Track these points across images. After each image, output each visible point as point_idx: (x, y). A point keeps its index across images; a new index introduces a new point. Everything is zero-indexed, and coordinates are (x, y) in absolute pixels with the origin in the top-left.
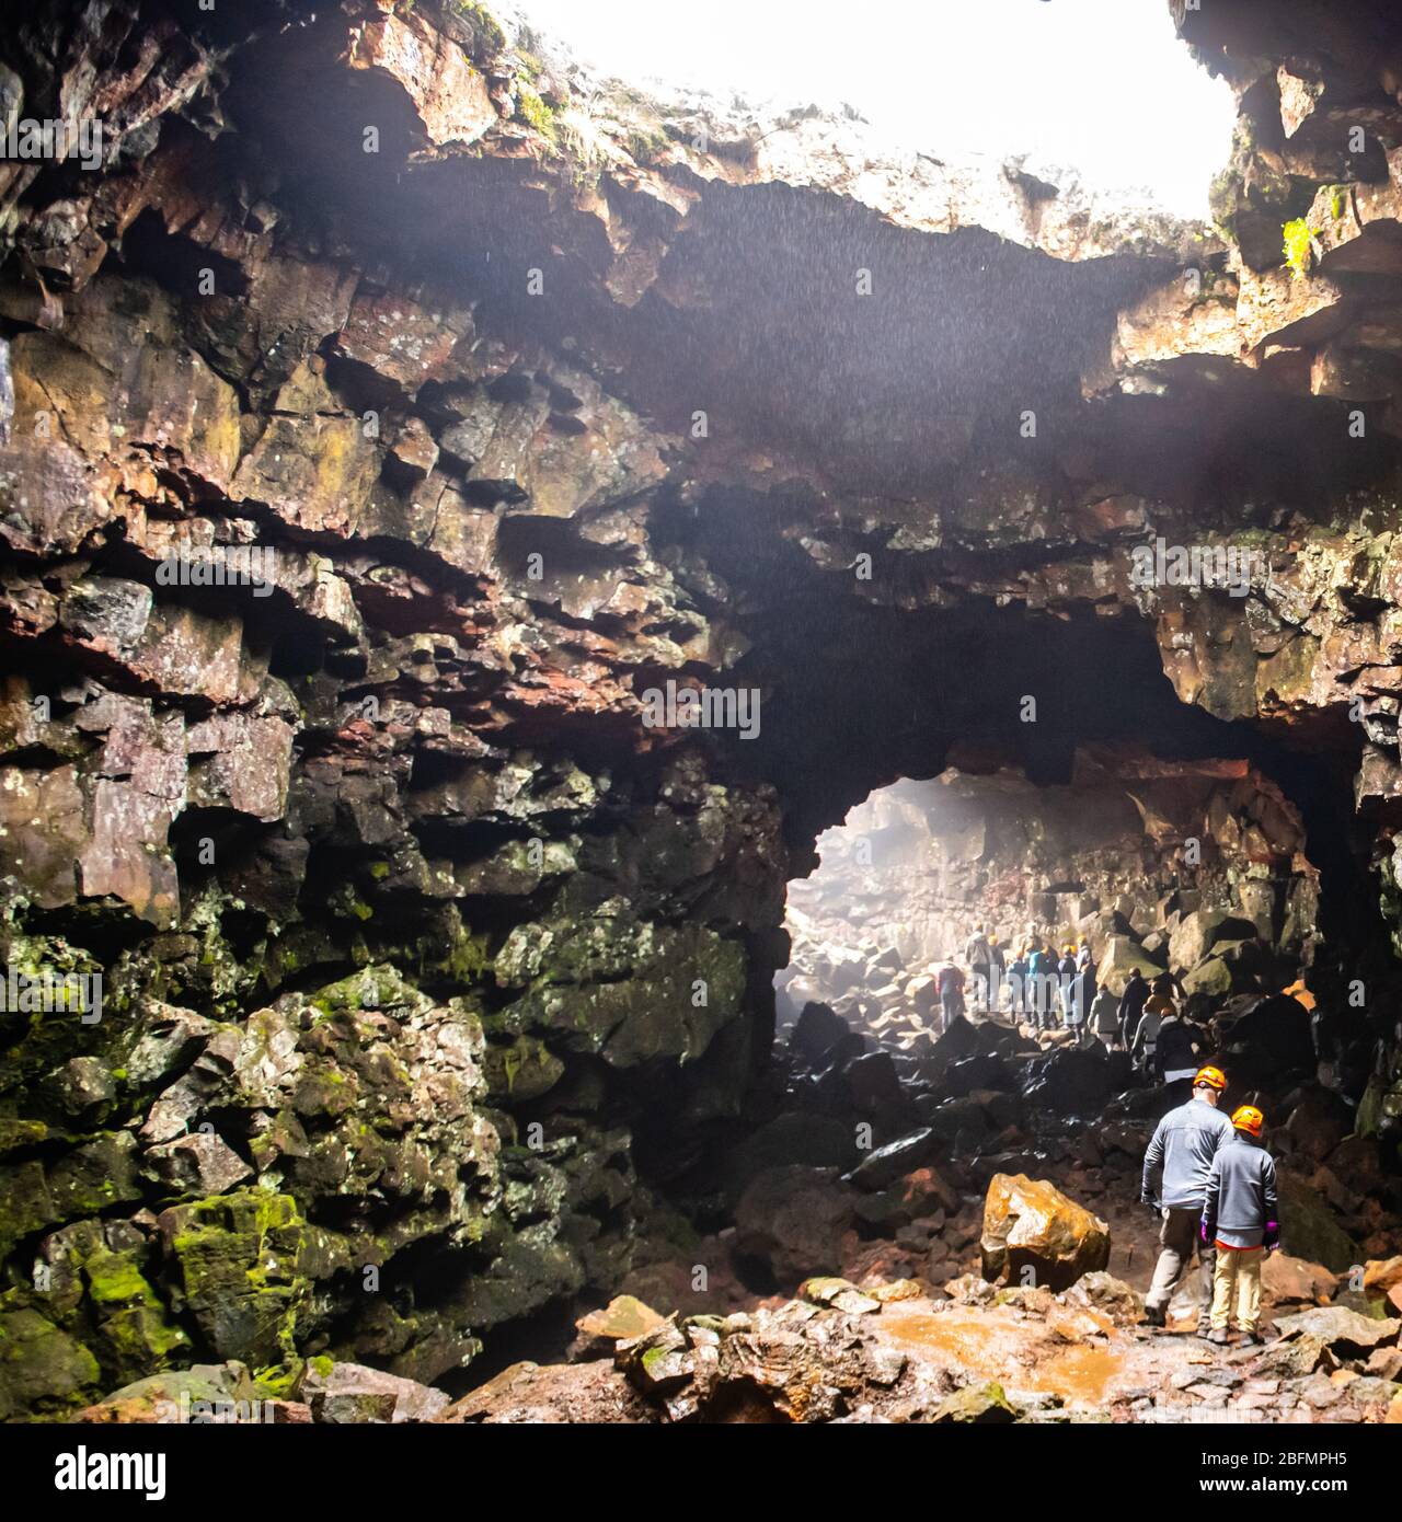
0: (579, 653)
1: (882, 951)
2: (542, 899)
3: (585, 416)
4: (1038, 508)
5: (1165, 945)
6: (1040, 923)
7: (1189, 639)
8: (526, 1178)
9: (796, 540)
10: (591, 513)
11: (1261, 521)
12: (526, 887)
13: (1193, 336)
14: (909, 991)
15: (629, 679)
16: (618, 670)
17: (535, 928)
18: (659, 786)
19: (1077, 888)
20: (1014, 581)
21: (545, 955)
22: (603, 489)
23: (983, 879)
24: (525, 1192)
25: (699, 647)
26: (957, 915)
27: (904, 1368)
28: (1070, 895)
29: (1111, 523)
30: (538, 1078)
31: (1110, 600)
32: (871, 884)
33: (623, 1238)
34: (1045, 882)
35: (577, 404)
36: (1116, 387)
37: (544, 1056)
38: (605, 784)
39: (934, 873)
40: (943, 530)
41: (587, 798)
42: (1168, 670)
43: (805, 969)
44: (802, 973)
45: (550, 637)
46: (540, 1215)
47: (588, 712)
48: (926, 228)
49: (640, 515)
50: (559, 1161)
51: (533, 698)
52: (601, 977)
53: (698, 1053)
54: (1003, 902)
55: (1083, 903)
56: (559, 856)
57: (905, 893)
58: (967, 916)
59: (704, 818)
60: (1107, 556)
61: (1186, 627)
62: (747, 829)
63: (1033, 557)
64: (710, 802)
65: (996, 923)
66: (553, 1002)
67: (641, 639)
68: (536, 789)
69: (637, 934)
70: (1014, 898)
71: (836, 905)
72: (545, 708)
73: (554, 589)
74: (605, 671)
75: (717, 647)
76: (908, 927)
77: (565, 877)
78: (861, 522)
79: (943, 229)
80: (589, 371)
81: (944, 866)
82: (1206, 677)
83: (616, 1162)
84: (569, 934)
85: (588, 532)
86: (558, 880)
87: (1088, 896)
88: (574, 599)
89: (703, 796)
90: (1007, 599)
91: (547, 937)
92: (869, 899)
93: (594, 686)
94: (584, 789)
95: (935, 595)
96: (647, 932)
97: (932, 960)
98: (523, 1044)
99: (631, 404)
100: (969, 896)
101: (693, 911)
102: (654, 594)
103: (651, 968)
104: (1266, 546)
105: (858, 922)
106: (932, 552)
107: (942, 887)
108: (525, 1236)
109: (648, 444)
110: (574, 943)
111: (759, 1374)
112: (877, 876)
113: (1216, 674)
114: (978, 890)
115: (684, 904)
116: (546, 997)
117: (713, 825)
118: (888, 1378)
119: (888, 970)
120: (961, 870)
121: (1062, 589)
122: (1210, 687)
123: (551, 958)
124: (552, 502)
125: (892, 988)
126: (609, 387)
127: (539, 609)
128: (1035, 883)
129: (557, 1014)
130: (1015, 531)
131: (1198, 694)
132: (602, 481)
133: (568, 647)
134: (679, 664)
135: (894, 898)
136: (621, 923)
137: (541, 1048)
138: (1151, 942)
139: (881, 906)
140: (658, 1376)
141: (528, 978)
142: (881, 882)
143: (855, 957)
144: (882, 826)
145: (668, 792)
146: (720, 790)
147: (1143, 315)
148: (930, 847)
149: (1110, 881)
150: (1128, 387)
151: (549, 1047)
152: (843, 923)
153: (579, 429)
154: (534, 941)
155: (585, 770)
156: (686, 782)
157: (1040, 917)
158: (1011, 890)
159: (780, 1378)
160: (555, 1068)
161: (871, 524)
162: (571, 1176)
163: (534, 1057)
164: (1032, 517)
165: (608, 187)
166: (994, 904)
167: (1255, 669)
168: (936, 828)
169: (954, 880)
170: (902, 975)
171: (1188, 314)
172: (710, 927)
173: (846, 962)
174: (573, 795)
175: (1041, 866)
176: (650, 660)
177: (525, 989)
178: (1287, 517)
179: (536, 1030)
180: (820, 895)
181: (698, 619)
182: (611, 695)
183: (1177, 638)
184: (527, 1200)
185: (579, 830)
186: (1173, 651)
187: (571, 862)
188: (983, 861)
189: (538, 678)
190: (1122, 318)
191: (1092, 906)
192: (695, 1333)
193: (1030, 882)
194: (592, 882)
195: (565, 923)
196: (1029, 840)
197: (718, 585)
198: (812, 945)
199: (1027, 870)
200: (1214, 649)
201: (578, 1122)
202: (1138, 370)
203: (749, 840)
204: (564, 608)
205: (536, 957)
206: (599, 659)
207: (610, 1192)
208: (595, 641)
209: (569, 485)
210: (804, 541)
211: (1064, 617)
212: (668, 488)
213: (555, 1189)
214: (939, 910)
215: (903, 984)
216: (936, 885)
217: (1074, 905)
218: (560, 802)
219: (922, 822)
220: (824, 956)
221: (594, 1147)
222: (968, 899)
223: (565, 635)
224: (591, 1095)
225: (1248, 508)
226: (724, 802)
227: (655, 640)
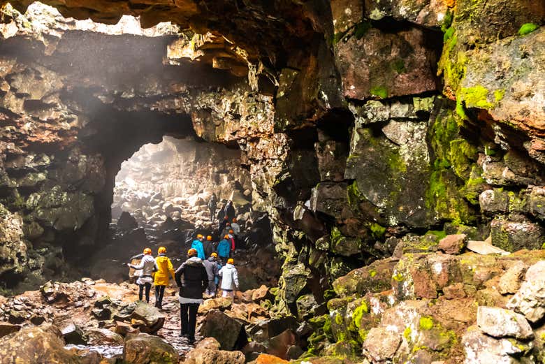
0: (44, 129)
1: (156, 193)
2: (37, 187)
3: (42, 76)
4: (158, 86)
5: (251, 194)
6: (214, 184)
7: (199, 120)
8: (33, 258)
9: (97, 97)
10: (45, 97)
11: (214, 90)
12: (33, 184)
13: (184, 53)
14: (164, 208)
15: (56, 134)
16: (54, 132)
17: (36, 194)
18: (68, 156)
19: (226, 172)
20: (155, 103)
21: (38, 201)
22: (48, 92)
23: (195, 168)
24: (33, 261)
25: (75, 123)
26: (187, 181)
27: (94, 294)
28: (224, 175)
29: (177, 90)
30: (37, 233)
31: (179, 109)
32: (158, 170)
33: (60, 276)
34: (216, 170)
35: (40, 73)
36: (169, 63)
37: (39, 227)
38: (53, 157)
39: (179, 166)
40: (135, 92)
41: (48, 162)
42: (195, 128)
43: (129, 200)
44: (128, 201)
45: (37, 125)
46: (37, 268)
47: (47, 142)
48: (116, 34)
49: (58, 95)
50: (43, 254)
51: (33, 140)
52: (53, 207)
53: (80, 227)
54: (202, 176)
55: (228, 177)
56: (41, 176)
57: (170, 173)
58: (190, 181)
59: (80, 164)
60: (178, 98)
61: (198, 117)
62: (93, 166)
63: (159, 98)
64: (81, 160)
65: (200, 183)
66: (41, 213)
67: (59, 124)
68: (35, 160)
69: (62, 195)
70: (205, 175)
71: (147, 176)
72: (36, 142)
73: (37, 114)
74: (50, 132)
75: (80, 122)
76: (171, 184)
77: (43, 181)
78: (114, 92)
79: (121, 34)
80: (42, 65)
81: (182, 164)
82: (203, 131)
83: (58, 255)
84: (45, 195)
85: (44, 101)
86: (42, 182)
87: (230, 175)
88: (42, 116)
89: (79, 158)
90: (153, 109)
91: (39, 196)
92: (158, 175)
93: (48, 136)
94: (47, 160)
95: (135, 108)
96: (65, 195)
97: (178, 196)
98: (33, 223)
99: (53, 70)
100: (190, 174)
101: (78, 189)
102: (62, 113)
103: (65, 204)
104: (214, 97)
105: (154, 182)
106: (131, 98)
107: (182, 170)
108: (33, 273)
109: (59, 79)
110: (46, 198)
111: (65, 292)
112: (160, 167)
113: (206, 130)
114: (194, 172)
115: (76, 187)
116: (39, 211)
117: (82, 166)
118: (91, 295)
119: (157, 200)
120: (188, 165)
121: (166, 106)
122: (204, 133)
123: (40, 202)
124: (36, 96)
125: (157, 206)
126: (49, 68)
127: (34, 118)
128: (212, 170)
129: (41, 216)
130: (153, 92)
131: (202, 135)
132: (47, 90)
133: (41, 128)
134: (69, 129)
135: (166, 174)
136: (58, 193)
137: (38, 225)
138: (247, 192)
139: (162, 177)
140: (46, 292)
141: (34, 207)
142: (161, 169)
143: (146, 196)
144: (161, 150)
145: (70, 158)
146: (84, 156)
147: (172, 47)
148: (177, 157)
149: (238, 170)
150: (171, 63)
151: (40, 225)
152: (149, 182)
153: (41, 79)
154: (36, 197)
155: (47, 155)
156: (75, 155)
157: (214, 182)
158: (204, 172)
159: (69, 293)
160: (42, 230)
161: (116, 92)
162: (46, 258)
163: (36, 227)
164: (157, 88)
165: (43, 34)
166: (199, 177)
167: (215, 129)
168: (180, 150)
169: (186, 168)
170: (162, 202)
171: (183, 47)
172: (83, 193)
173: (143, 198)
174: (44, 162)
175: (214, 164)
176: (62, 128)
177: (34, 209)
178: (221, 90)
179: (37, 220)
180: (142, 173)
181: (73, 116)
182: (52, 138)
183: (197, 120)
184: (34, 264)
185: (46, 169)
186: (196, 123)
187: (45, 177)
188: (195, 162)
189: (34, 135)
190: (168, 47)
191: (231, 178)
192: (55, 285)
193: (211, 169)
194: (51, 182)
195: (44, 192)
196: (210, 155)
197: (79, 107)
198: (133, 192)
199: (210, 165)
200: (205, 123)
201: (47, 244)
202: (172, 60)
203: (94, 168)
204: (40, 118)
205: (36, 201)
206: (49, 130)
207: (57, 263)
208: (47, 125)
209: (39, 92)
210: (99, 97)
211: (168, 113)
212: (64, 89)
213: (41, 261)
214: (180, 179)
215: (162, 205)
216: (180, 170)
217: (225, 178)
218: (41, 163)
219: (175, 148)
220: (136, 196)
221: (52, 251)
222: (190, 175)
223: (40, 125)
224: (51, 237)
225: (210, 87)
226: (85, 160)
227: (63, 124)
